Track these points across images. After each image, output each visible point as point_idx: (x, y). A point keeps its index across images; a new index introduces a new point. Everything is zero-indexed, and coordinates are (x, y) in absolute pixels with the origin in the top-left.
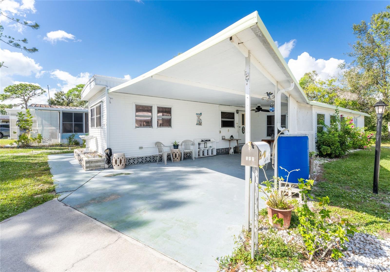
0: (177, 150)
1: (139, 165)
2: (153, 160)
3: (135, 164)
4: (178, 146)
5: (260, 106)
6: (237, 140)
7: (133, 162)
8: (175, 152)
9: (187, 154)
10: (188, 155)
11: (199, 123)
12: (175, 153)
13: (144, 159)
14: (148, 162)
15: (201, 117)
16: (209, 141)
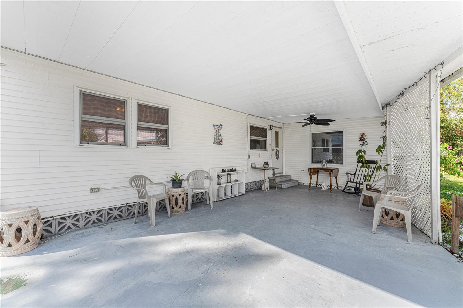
0: (179, 190)
1: (90, 230)
2: (126, 214)
3: (80, 229)
4: (180, 181)
5: (313, 115)
6: (273, 170)
7: (74, 225)
8: (174, 194)
9: (197, 196)
10: (200, 196)
11: (219, 142)
12: (174, 198)
13: (105, 213)
14: (115, 218)
15: (221, 132)
16: (235, 170)
